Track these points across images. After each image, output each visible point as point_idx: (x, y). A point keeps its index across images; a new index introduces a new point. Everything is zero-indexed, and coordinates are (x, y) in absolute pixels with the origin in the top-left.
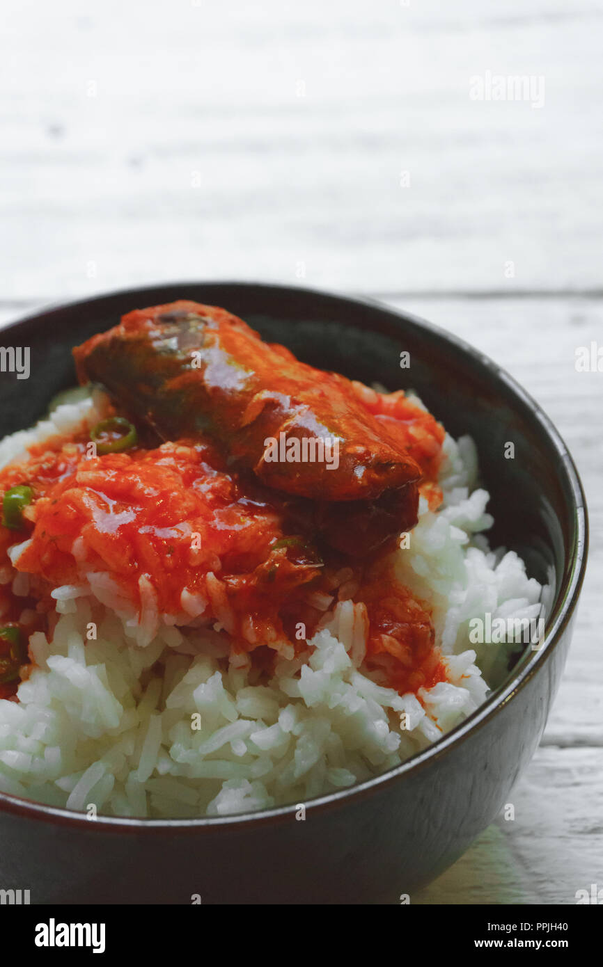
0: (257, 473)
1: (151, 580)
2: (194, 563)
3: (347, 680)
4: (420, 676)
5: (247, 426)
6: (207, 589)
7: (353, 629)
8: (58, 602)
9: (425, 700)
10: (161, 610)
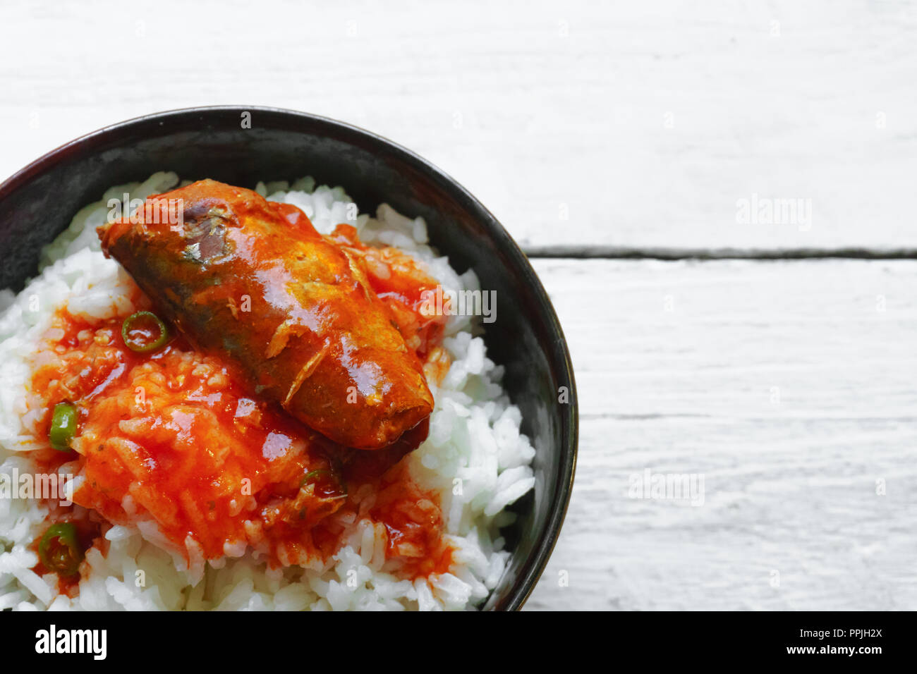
0: (284, 408)
1: (195, 538)
2: (233, 514)
3: (369, 586)
4: (430, 564)
5: (272, 358)
6: (246, 534)
7: (374, 545)
8: (112, 543)
9: (435, 585)
10: (207, 556)
